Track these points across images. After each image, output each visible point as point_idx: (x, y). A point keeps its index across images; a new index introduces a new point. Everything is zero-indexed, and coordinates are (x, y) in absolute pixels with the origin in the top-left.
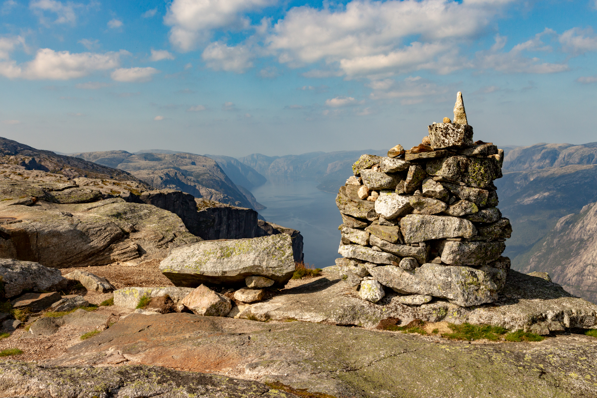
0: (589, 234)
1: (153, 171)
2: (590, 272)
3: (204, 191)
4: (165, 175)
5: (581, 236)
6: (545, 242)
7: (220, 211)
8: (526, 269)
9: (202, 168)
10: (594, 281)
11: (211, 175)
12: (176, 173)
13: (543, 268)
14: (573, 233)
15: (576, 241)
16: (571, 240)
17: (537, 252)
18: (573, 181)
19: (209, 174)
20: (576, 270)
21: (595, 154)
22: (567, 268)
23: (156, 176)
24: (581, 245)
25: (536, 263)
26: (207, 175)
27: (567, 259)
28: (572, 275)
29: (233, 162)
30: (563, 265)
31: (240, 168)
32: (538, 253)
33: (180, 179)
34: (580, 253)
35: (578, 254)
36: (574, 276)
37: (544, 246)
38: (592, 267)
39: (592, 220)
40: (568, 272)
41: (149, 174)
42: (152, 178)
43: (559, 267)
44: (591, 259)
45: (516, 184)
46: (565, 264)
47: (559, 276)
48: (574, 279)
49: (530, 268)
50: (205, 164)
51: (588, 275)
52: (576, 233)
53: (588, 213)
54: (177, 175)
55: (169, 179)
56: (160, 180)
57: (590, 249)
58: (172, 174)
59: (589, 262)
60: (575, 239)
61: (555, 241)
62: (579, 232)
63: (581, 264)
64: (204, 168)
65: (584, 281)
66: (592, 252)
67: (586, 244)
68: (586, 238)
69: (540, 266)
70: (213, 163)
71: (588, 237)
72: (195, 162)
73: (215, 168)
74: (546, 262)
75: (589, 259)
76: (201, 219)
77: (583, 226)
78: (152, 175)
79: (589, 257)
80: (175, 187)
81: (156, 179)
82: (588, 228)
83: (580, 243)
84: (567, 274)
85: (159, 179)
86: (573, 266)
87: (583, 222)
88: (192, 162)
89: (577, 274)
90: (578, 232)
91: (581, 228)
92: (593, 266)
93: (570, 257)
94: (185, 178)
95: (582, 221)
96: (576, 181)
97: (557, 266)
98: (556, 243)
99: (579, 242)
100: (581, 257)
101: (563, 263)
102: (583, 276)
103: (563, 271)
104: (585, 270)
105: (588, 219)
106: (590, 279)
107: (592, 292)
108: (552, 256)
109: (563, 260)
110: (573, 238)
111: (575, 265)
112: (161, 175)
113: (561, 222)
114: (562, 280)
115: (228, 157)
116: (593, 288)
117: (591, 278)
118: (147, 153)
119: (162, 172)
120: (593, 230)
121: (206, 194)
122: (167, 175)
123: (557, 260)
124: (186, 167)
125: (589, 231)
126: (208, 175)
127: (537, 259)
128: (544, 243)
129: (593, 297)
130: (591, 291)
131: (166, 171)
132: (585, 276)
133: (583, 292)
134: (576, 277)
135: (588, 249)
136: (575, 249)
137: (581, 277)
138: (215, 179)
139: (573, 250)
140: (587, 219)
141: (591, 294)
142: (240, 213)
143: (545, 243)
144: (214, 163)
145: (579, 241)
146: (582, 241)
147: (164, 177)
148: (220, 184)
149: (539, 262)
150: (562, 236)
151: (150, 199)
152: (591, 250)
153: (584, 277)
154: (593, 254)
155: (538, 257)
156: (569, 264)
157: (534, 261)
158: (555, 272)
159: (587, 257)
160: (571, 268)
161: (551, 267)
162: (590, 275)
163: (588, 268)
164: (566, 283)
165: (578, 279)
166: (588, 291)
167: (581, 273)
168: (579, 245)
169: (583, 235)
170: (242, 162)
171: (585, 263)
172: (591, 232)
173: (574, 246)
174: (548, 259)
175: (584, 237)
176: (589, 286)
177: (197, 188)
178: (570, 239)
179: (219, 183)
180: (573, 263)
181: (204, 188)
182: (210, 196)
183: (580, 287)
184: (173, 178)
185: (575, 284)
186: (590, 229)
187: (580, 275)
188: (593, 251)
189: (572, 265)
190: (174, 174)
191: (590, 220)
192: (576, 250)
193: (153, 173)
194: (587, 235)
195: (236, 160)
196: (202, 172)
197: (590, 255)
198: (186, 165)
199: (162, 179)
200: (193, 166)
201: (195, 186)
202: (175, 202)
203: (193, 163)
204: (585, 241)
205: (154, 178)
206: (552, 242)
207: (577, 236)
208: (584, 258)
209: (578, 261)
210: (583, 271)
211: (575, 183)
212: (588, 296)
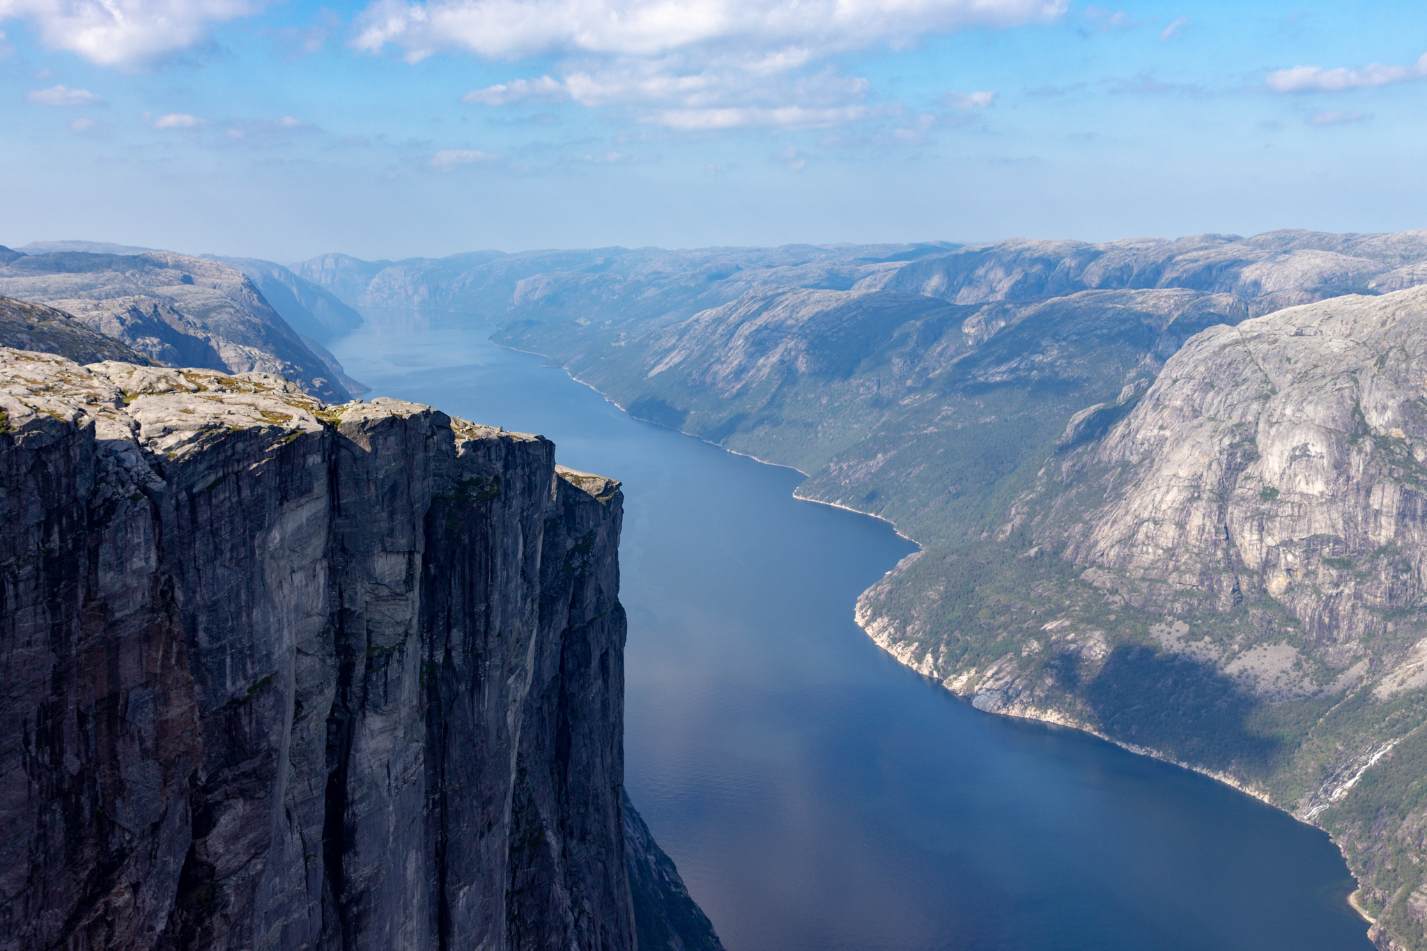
0: (1142, 450)
1: (96, 302)
2: (1147, 537)
3: (232, 354)
4: (129, 311)
5: (1124, 455)
6: (1041, 468)
7: (489, 449)
8: (1003, 532)
9: (211, 291)
10: (1157, 557)
11: (237, 311)
12: (156, 306)
13: (1040, 529)
14: (1105, 448)
15: (1113, 467)
16: (1102, 465)
17: (1026, 492)
18: (1096, 329)
19: (232, 307)
20: (1117, 532)
21: (1134, 264)
22: (1098, 529)
23: (106, 314)
24: (1124, 477)
25: (1024, 516)
26: (227, 309)
27: (1096, 508)
28: (1109, 543)
29: (276, 274)
30: (1086, 523)
31: (295, 290)
32: (1027, 495)
33: (168, 321)
34: (1125, 494)
35: (1119, 496)
36: (1112, 546)
37: (1040, 478)
38: (1152, 526)
39: (1149, 419)
40: (1099, 537)
41: (85, 309)
42: (97, 319)
43: (1079, 527)
44: (1150, 507)
45: (968, 335)
46: (1090, 520)
47: (1077, 547)
48: (1112, 553)
49: (1013, 529)
50: (218, 281)
51: (1143, 543)
52: (1112, 449)
53: (1139, 404)
54: (159, 310)
55: (140, 322)
56: (118, 324)
57: (1148, 485)
58: (146, 309)
59: (1146, 515)
60: (1109, 462)
61: (1065, 466)
62: (1119, 446)
63: (1129, 518)
64: (218, 292)
65: (1135, 558)
66: (1153, 492)
67: (1136, 474)
68: (1134, 459)
69: (1033, 523)
70: (238, 280)
71: (1141, 457)
72: (192, 276)
73: (245, 291)
74: (1046, 516)
75: (1145, 508)
76: (467, 477)
77: (1129, 433)
78: (94, 313)
79: (1145, 504)
80: (159, 343)
81: (106, 324)
82: (1139, 437)
83: (1123, 471)
84: (1096, 542)
85: (116, 323)
86: (1109, 524)
87: (1129, 424)
88: (185, 276)
89: (1119, 541)
90: (1116, 446)
91: (1123, 437)
92: (1156, 523)
93: (1100, 502)
94: (180, 319)
95: (1126, 421)
96: (1102, 328)
97: (1074, 523)
98: (1068, 472)
99: (1119, 469)
100: (1129, 504)
101: (1087, 516)
102: (1133, 545)
103: (1086, 535)
104: (1137, 532)
105: (1141, 417)
106: (1147, 553)
107: (1152, 581)
108: (1059, 501)
109: (1085, 511)
110: (1106, 459)
111: (1115, 522)
112: (119, 311)
113: (1076, 422)
114: (1087, 556)
115: (262, 261)
116: (1154, 574)
117: (1150, 550)
118: (62, 253)
119: (121, 306)
120: (1151, 442)
121: (237, 360)
122: (134, 311)
123: (1071, 509)
124: (169, 288)
125: (1142, 444)
126: (232, 311)
127: (1026, 509)
128: (1039, 470)
129: (1156, 592)
130: (1150, 580)
131: (129, 301)
132: (1137, 546)
133: (1132, 582)
134: (1116, 548)
135: (1144, 484)
136: (1110, 486)
137: (1129, 549)
138: (249, 321)
139: (1107, 487)
140: (1137, 417)
141: (1149, 586)
142: (531, 451)
143: (1043, 470)
144: (242, 280)
145: (1118, 466)
146: (1125, 465)
147: (126, 316)
148: (263, 332)
149: (1031, 515)
150: (1080, 455)
151: (365, 432)
152: (1150, 488)
153: (1134, 549)
154: (1155, 496)
155: (1027, 503)
156: (1101, 518)
157: (1019, 513)
158: (1069, 537)
159: (1140, 504)
160: (1107, 528)
161: (1059, 527)
162: (1149, 544)
163: (1143, 529)
164: (1094, 562)
165: (1122, 554)
166: (1143, 579)
167: (1128, 541)
168: (1120, 475)
169: (1127, 453)
170: (297, 273)
171: (1136, 517)
172: (1146, 445)
173: (1110, 478)
174: (1050, 508)
175: (1131, 458)
176: (1146, 570)
177: (213, 343)
178: (1100, 462)
179: (259, 331)
180: (1110, 518)
181: (231, 346)
182: (249, 365)
183: (1126, 571)
184: (150, 319)
185: (1115, 564)
186: (1144, 439)
187: (1126, 544)
188: (1156, 491)
189: (1107, 523)
190: (151, 310)
191: (1144, 418)
192: (1115, 488)
193: (97, 307)
194: (1137, 454)
195: (284, 270)
196: (214, 302)
197: (1148, 499)
198: (169, 284)
199: (122, 322)
200: (187, 287)
201: (208, 339)
202: (428, 438)
203: (187, 280)
204: (1134, 466)
205: (101, 319)
206: (1058, 468)
207: (1116, 456)
208: (1135, 506)
209: (1121, 512)
210: (1134, 535)
211: (1098, 332)
212: (1145, 591)
